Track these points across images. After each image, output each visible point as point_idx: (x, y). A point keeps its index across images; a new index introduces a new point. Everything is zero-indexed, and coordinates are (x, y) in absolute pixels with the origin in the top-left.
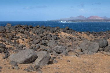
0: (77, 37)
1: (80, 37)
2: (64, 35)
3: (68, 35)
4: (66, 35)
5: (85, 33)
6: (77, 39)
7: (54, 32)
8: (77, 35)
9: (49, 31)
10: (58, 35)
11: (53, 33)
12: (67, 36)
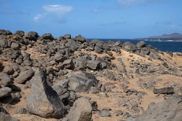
0: (160, 62)
1: (165, 64)
2: (129, 57)
3: (137, 57)
4: (132, 58)
5: (180, 55)
6: (158, 68)
7: (104, 51)
8: (159, 59)
9: (92, 48)
10: (113, 58)
11: (101, 52)
12: (135, 60)
